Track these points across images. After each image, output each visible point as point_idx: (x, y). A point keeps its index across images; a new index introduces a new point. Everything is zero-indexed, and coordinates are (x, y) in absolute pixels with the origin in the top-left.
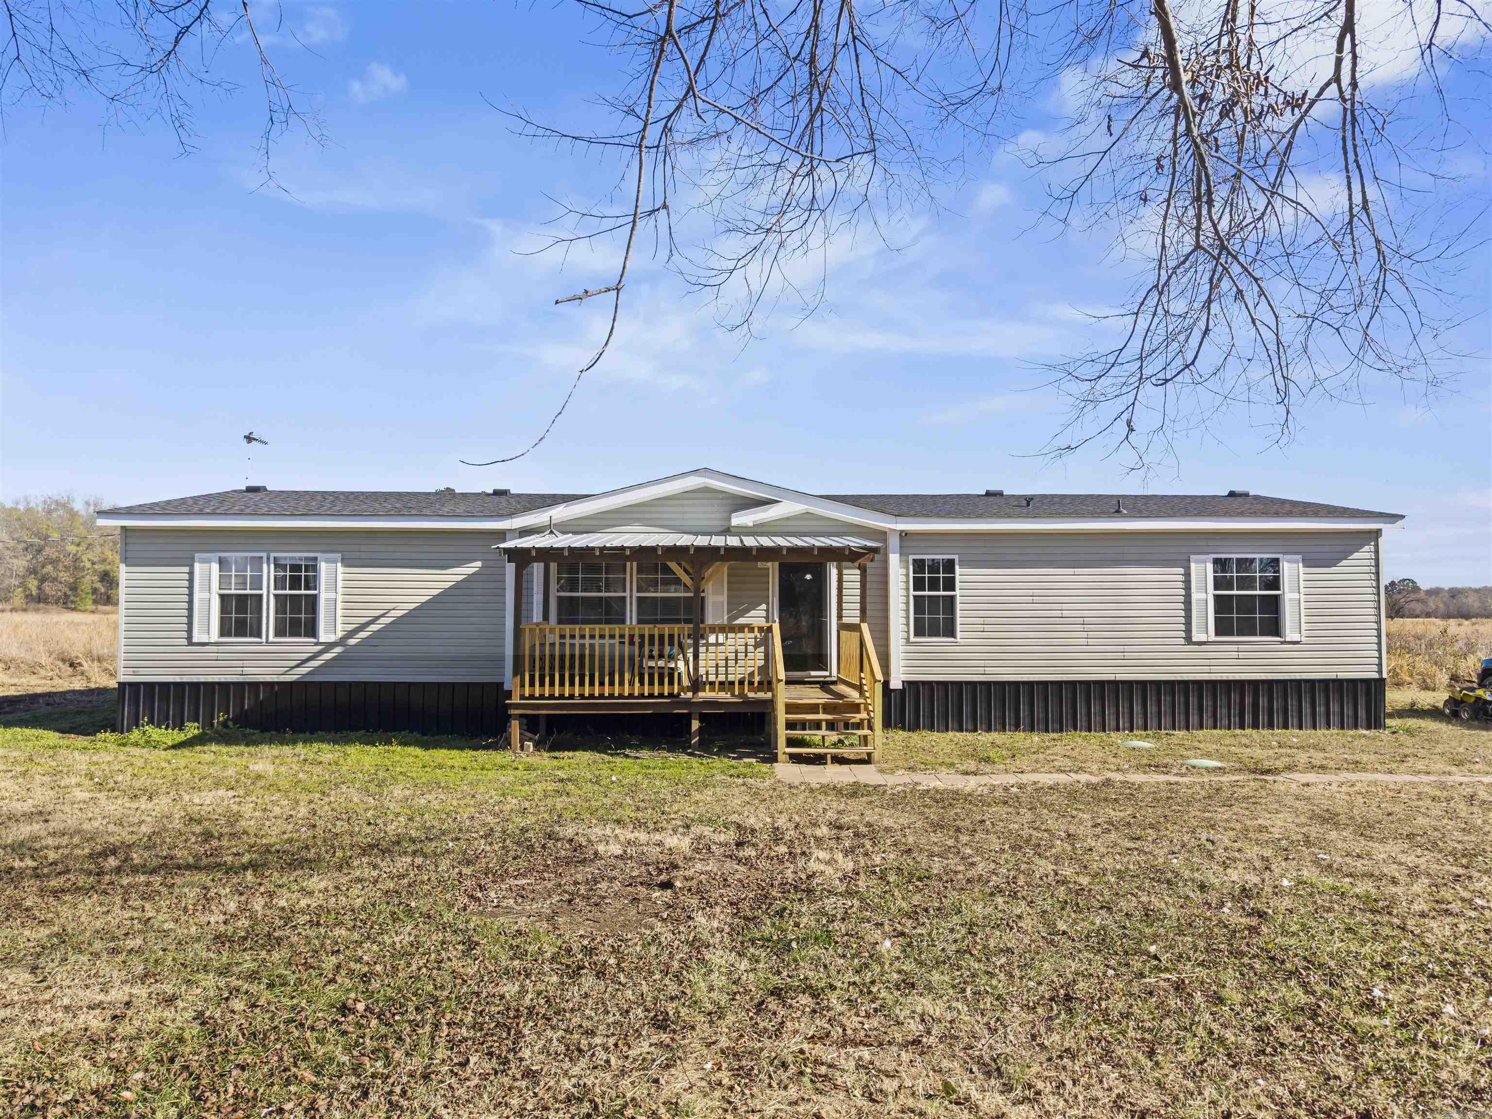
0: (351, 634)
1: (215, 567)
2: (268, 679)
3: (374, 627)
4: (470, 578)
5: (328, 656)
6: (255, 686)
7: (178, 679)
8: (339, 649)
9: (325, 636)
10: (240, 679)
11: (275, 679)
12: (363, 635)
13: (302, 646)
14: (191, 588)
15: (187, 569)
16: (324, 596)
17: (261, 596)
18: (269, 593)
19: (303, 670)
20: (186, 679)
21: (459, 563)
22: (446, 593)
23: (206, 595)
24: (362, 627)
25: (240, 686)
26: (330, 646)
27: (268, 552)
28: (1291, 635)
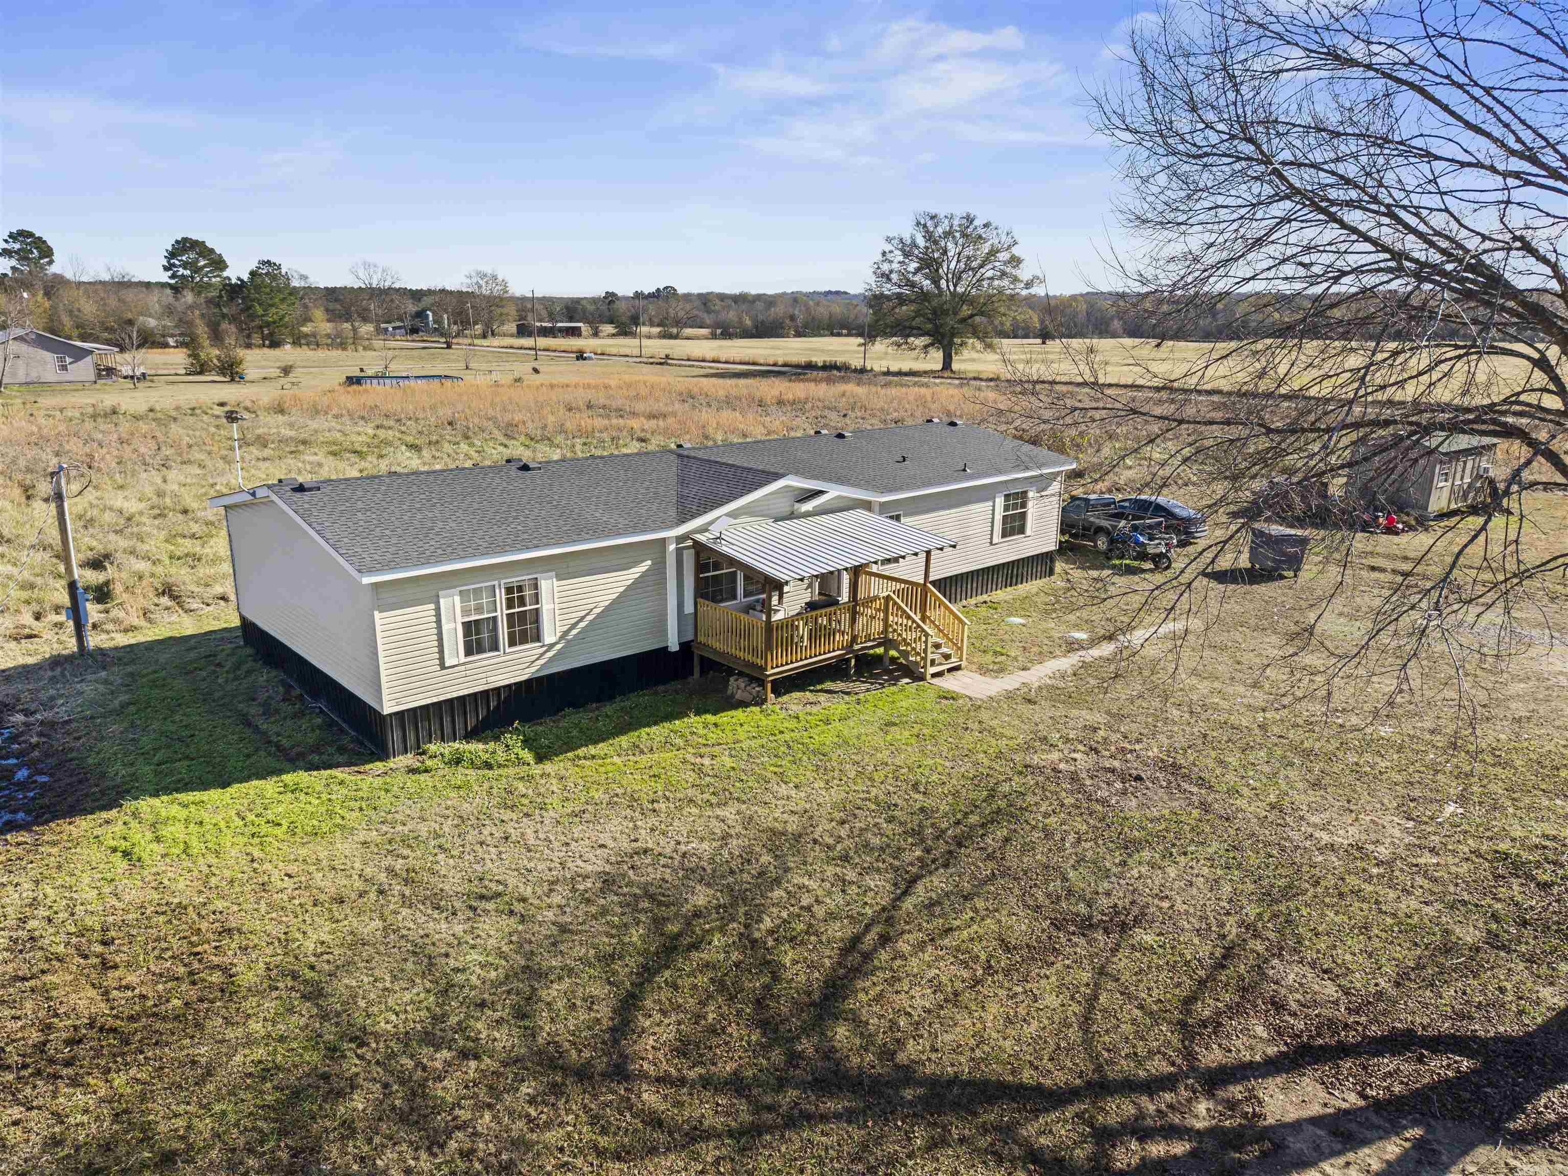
0: (566, 633)
1: (457, 599)
2: (507, 682)
3: (582, 625)
4: (644, 575)
5: (550, 654)
6: (497, 690)
7: (435, 700)
8: (559, 647)
9: (549, 638)
10: (486, 687)
11: (512, 681)
12: (574, 632)
13: (531, 650)
14: (439, 622)
15: (432, 606)
16: (546, 607)
17: (495, 618)
18: (502, 613)
19: (533, 670)
20: (442, 698)
21: (636, 563)
22: (629, 588)
23: (452, 625)
24: (574, 626)
25: (486, 693)
26: (552, 646)
27: (499, 579)
28: (1028, 532)
